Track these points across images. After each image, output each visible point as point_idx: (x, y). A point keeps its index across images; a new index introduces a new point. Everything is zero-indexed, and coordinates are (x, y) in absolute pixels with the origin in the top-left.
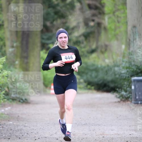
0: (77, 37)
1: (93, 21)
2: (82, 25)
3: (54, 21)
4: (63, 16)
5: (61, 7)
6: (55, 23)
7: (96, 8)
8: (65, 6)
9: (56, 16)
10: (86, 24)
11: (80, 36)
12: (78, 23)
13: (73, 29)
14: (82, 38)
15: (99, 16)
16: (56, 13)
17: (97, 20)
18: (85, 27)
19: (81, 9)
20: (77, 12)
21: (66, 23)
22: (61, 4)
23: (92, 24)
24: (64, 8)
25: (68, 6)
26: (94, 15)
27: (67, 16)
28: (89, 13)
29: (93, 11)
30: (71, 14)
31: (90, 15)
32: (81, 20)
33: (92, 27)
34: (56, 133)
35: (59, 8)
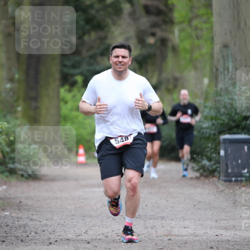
1: (153, 35)
3: (84, 34)
4: (99, 27)
5: (97, 11)
6: (86, 38)
7: (159, 12)
8: (105, 8)
9: (88, 27)
10: (141, 41)
12: (127, 39)
16: (88, 21)
17: (160, 33)
18: (139, 46)
19: (133, 14)
20: (125, 20)
21: (105, 38)
22: (97, 6)
23: (151, 40)
24: (102, 13)
25: (110, 9)
26: (154, 25)
28: (145, 21)
29: (154, 19)
30: (114, 24)
31: (148, 24)
32: (132, 32)
33: (151, 46)
34: (86, 232)
35: (93, 12)
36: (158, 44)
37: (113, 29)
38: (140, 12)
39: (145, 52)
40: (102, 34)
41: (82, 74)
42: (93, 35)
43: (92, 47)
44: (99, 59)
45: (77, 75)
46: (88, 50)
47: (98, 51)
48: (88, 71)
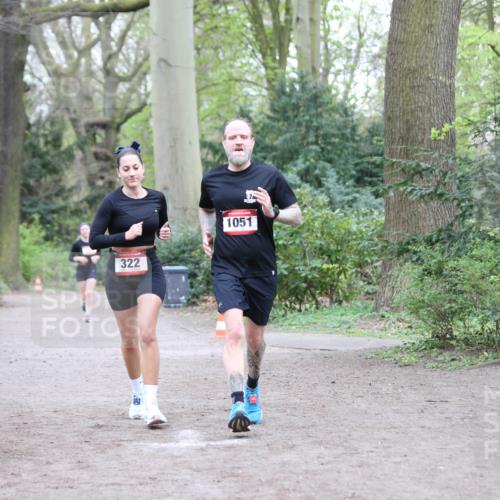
0: (77, 203)
1: (102, 178)
2: (84, 185)
3: (41, 177)
4: (54, 171)
5: (52, 157)
6: (43, 180)
7: (107, 159)
8: (59, 155)
9: (44, 171)
10: (92, 183)
11: (82, 202)
12: (79, 181)
13: (70, 190)
14: (85, 204)
15: (112, 171)
16: (44, 166)
17: (108, 177)
18: (89, 188)
19: (84, 160)
20: (77, 165)
21: (60, 180)
22: (53, 152)
23: (100, 183)
24: (57, 158)
25: (63, 156)
26: (103, 170)
27: (62, 170)
28: (95, 166)
29: (102, 164)
30: (67, 168)
31: (97, 169)
32: (83, 176)
33: (100, 188)
35: (49, 158)
36: (107, 186)
37: (66, 172)
38: (91, 158)
39: (95, 193)
40: (56, 177)
41: (39, 212)
42: (49, 178)
43: (47, 189)
44: (54, 199)
45: (34, 213)
46: (45, 191)
47: (54, 192)
48: (45, 210)
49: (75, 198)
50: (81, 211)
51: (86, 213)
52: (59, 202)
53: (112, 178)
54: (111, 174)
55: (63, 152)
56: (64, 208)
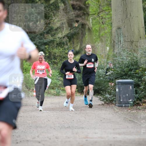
12: (62, 24)
14: (66, 39)
15: (83, 17)
23: (76, 25)
34: (38, 137)
39: (72, 31)
40: (47, 21)
44: (46, 36)
47: (45, 31)
49: (60, 35)
50: (63, 44)
51: (67, 44)
52: (50, 38)
53: (84, 22)
54: (83, 19)
55: (51, 5)
56: (52, 42)
